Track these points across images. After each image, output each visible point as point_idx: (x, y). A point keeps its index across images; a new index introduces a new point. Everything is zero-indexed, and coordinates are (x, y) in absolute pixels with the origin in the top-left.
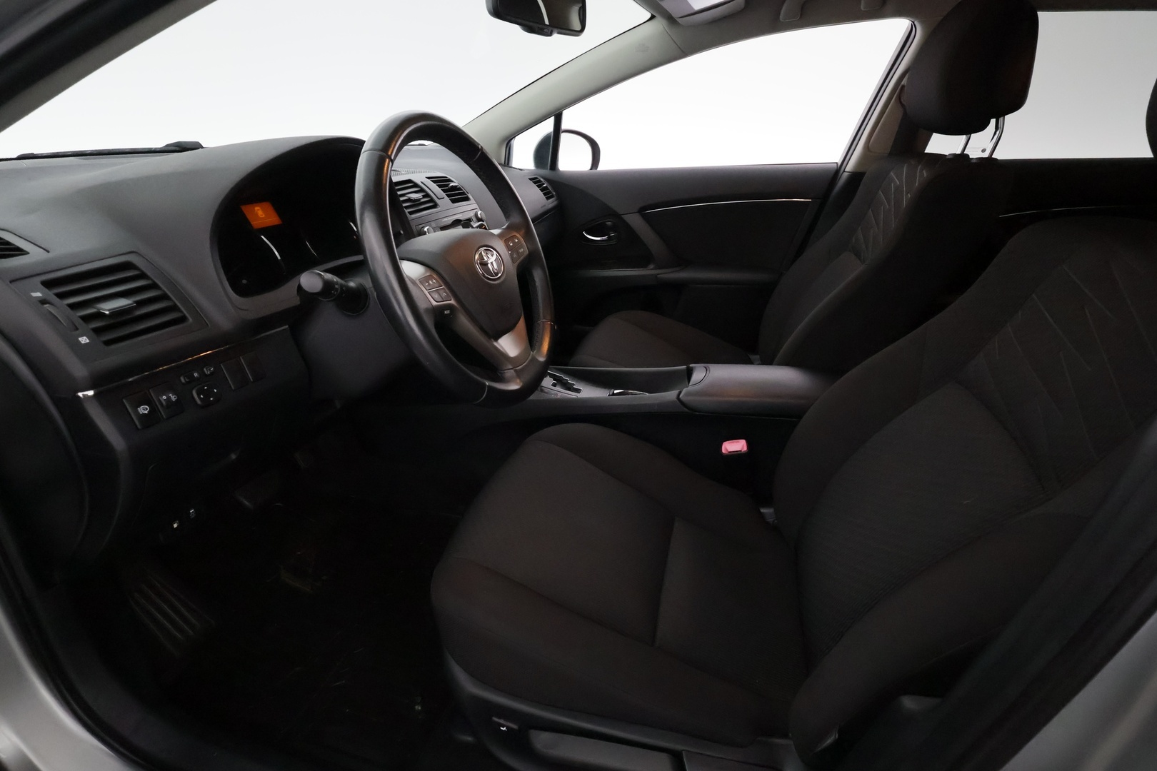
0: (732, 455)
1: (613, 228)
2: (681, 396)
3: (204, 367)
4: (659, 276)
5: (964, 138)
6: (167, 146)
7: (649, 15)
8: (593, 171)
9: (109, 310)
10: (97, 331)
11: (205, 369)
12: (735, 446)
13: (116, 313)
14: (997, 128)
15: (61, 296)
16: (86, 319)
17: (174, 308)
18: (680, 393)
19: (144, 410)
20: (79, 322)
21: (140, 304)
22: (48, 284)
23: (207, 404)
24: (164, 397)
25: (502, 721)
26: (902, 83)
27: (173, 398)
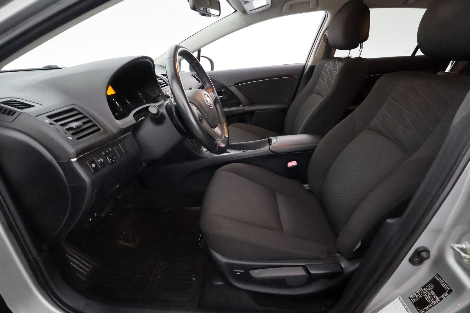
0: (292, 167)
1: (225, 93)
2: (270, 148)
3: (109, 148)
4: (244, 109)
5: (348, 51)
6: (44, 67)
7: (234, 11)
8: (212, 71)
9: (75, 126)
10: (73, 134)
11: (109, 149)
12: (292, 164)
13: (78, 127)
14: (361, 47)
15: (56, 121)
16: (68, 129)
17: (95, 125)
18: (270, 147)
19: (94, 165)
20: (66, 131)
21: (85, 123)
22: (50, 117)
23: (113, 163)
24: (99, 160)
25: (238, 270)
26: (325, 34)
27: (102, 161)
